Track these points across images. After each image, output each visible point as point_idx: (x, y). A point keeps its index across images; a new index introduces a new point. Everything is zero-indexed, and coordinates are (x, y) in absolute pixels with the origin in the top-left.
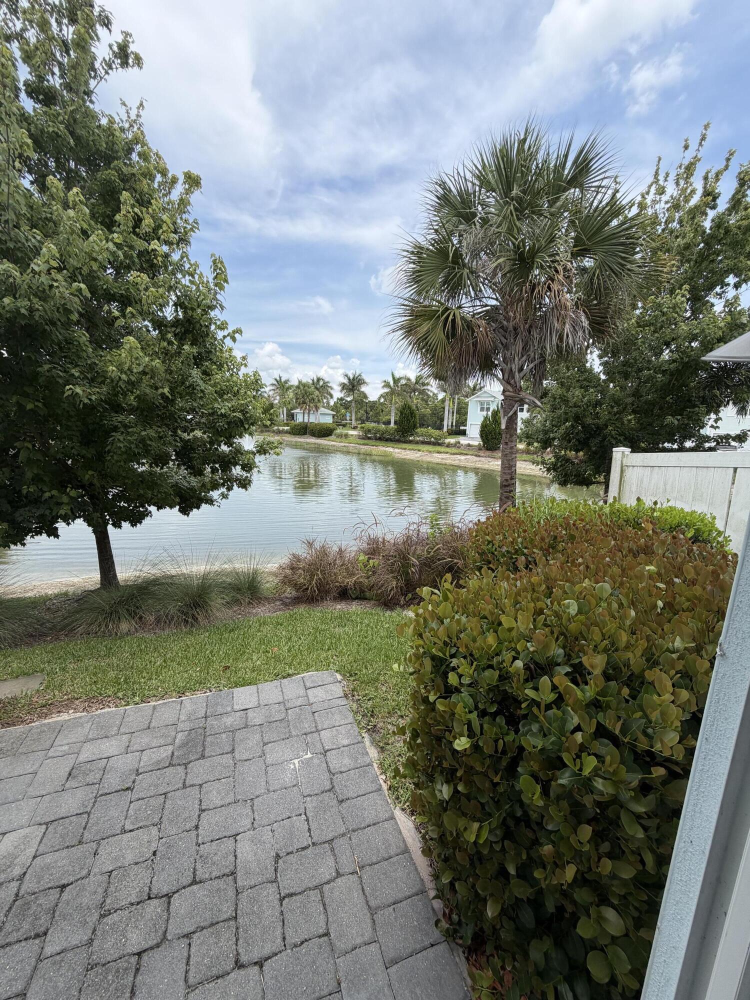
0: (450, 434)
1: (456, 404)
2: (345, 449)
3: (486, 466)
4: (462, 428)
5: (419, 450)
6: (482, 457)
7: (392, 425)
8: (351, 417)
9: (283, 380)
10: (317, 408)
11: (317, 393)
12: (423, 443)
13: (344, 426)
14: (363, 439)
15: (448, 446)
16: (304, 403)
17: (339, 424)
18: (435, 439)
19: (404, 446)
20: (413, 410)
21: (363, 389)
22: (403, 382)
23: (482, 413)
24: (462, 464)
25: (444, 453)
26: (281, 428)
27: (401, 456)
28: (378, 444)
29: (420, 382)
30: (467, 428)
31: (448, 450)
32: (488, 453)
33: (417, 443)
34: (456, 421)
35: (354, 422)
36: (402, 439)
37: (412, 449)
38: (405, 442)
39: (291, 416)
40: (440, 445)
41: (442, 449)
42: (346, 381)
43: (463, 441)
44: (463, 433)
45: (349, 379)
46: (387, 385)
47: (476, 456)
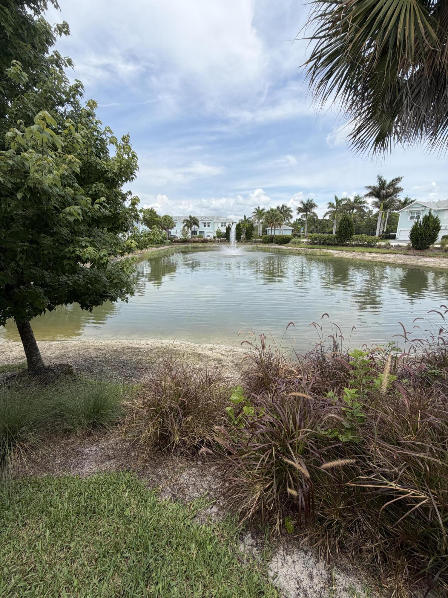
0: (381, 239)
1: (387, 217)
2: (297, 251)
3: (415, 263)
4: (391, 234)
5: (354, 251)
6: (411, 255)
7: (334, 233)
8: (304, 230)
9: (261, 209)
10: (280, 225)
11: (281, 215)
12: (357, 245)
13: (299, 236)
14: (311, 244)
15: (379, 247)
16: (272, 222)
17: (294, 236)
18: (368, 242)
19: (341, 248)
20: (351, 221)
21: (314, 210)
22: (344, 202)
23: (413, 220)
24: (391, 261)
25: (375, 252)
26: (257, 240)
27: (338, 255)
28: (321, 247)
29: (358, 201)
30: (397, 234)
31: (378, 250)
32: (417, 252)
33: (352, 246)
34: (387, 229)
35: (306, 234)
36: (340, 243)
37: (348, 251)
38: (342, 246)
39: (265, 232)
40: (371, 246)
41: (374, 250)
42: (301, 206)
43: (393, 243)
44: (394, 237)
45: (304, 204)
46: (331, 205)
47: (405, 254)
